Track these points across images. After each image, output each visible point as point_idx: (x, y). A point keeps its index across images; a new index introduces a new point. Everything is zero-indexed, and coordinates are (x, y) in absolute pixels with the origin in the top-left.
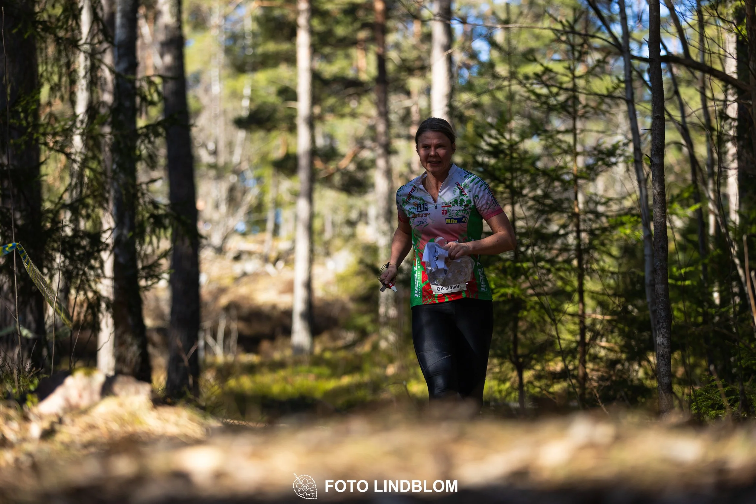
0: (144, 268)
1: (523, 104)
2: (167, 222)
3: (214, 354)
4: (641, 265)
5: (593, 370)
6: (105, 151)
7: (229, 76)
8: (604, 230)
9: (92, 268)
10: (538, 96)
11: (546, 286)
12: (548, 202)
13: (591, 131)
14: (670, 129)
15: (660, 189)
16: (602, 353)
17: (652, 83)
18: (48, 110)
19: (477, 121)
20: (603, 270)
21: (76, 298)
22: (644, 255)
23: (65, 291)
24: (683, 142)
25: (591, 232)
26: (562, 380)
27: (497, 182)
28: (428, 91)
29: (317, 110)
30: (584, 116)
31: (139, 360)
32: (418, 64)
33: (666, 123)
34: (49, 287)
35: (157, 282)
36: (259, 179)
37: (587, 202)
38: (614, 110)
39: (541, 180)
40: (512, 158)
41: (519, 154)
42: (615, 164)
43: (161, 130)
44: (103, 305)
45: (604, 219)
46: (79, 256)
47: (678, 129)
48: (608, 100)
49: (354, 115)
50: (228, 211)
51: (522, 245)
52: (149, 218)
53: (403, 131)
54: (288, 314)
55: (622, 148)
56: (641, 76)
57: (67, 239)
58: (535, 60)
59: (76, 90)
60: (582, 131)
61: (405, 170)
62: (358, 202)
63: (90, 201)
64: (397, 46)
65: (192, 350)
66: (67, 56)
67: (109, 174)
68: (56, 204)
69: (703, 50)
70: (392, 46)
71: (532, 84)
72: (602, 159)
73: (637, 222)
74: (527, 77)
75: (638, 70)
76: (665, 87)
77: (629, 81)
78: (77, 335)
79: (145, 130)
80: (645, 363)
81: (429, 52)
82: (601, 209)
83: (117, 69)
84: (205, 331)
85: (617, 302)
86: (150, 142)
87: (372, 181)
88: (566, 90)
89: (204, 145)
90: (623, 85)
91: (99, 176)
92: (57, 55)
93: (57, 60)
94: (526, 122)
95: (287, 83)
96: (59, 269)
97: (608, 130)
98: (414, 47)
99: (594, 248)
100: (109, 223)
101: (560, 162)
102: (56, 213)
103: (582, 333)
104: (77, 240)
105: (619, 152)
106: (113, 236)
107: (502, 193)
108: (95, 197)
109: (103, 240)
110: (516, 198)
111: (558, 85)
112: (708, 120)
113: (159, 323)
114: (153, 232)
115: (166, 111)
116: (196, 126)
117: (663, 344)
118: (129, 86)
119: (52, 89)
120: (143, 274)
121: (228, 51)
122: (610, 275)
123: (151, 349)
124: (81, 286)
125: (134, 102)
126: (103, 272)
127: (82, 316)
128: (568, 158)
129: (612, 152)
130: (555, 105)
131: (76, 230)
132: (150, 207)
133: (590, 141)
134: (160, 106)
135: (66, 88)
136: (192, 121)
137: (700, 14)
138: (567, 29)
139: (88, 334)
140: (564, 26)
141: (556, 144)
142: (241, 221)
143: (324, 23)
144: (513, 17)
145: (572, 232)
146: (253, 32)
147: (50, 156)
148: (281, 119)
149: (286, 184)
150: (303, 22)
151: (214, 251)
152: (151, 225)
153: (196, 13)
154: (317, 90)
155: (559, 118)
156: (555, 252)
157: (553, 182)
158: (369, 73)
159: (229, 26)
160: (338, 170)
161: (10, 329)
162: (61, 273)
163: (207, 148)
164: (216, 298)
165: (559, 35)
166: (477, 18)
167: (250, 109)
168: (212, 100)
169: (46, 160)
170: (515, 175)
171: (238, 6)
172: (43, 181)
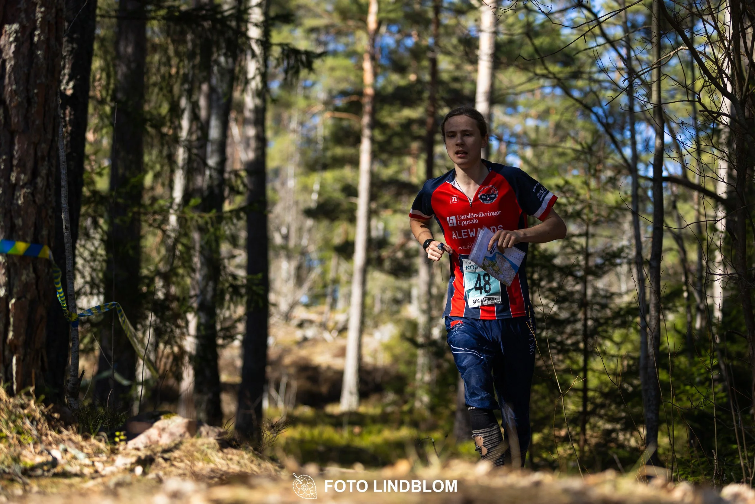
0: (222, 329)
2: (243, 291)
3: (277, 407)
5: (592, 436)
7: (302, 174)
9: (178, 326)
11: (557, 364)
12: (562, 293)
13: (601, 236)
14: (667, 238)
15: (656, 287)
17: (655, 199)
18: (151, 193)
20: (604, 353)
21: (163, 352)
23: (155, 344)
24: (677, 248)
25: (596, 320)
26: (566, 443)
29: (374, 206)
30: (596, 224)
33: (664, 233)
34: (142, 341)
35: (231, 342)
36: (322, 261)
37: (592, 294)
38: (621, 219)
39: (557, 275)
41: (540, 252)
42: (620, 265)
43: (242, 214)
44: (187, 359)
45: (608, 311)
46: (168, 316)
47: (674, 238)
48: (618, 212)
50: (295, 285)
51: (538, 328)
52: (228, 288)
54: (340, 375)
55: (627, 251)
56: (645, 192)
57: (159, 302)
58: (559, 174)
59: (174, 178)
62: (403, 284)
63: (181, 271)
64: (443, 157)
65: (258, 400)
66: (169, 149)
68: (151, 272)
70: (439, 156)
72: (609, 260)
75: (643, 186)
76: (665, 202)
77: (635, 196)
78: (163, 383)
79: (229, 215)
80: (636, 433)
84: (270, 385)
85: (614, 380)
86: (233, 224)
87: (416, 267)
88: (582, 201)
89: (278, 230)
90: (630, 199)
91: (188, 250)
95: (350, 181)
96: (150, 326)
97: (616, 235)
99: (598, 333)
101: (573, 260)
102: (151, 280)
103: (585, 406)
104: (167, 303)
105: (623, 255)
108: (184, 268)
109: (188, 304)
111: (576, 196)
112: (700, 232)
114: (231, 300)
115: (250, 200)
116: (272, 213)
119: (155, 176)
120: (221, 334)
121: (303, 153)
122: (610, 357)
124: (169, 341)
125: (222, 192)
126: (188, 330)
127: (168, 368)
129: (617, 254)
130: (572, 213)
131: (167, 295)
132: (230, 278)
133: (600, 244)
134: (245, 195)
135: (166, 175)
136: (269, 208)
137: (698, 143)
138: (586, 150)
139: (171, 381)
140: (583, 147)
141: (571, 245)
142: (305, 294)
143: (383, 133)
144: (542, 137)
145: (580, 320)
146: (325, 139)
147: (150, 231)
148: (344, 211)
149: (344, 266)
150: (367, 132)
151: (281, 318)
152: (230, 293)
153: (278, 120)
154: (375, 189)
155: (575, 223)
156: (565, 336)
157: (567, 276)
158: (418, 177)
159: (305, 131)
160: (389, 257)
161: (106, 374)
162: (152, 330)
163: (280, 233)
164: (281, 358)
165: (579, 154)
166: (511, 136)
167: (318, 201)
168: (287, 193)
169: (146, 234)
170: (535, 269)
171: (313, 116)
172: (142, 251)
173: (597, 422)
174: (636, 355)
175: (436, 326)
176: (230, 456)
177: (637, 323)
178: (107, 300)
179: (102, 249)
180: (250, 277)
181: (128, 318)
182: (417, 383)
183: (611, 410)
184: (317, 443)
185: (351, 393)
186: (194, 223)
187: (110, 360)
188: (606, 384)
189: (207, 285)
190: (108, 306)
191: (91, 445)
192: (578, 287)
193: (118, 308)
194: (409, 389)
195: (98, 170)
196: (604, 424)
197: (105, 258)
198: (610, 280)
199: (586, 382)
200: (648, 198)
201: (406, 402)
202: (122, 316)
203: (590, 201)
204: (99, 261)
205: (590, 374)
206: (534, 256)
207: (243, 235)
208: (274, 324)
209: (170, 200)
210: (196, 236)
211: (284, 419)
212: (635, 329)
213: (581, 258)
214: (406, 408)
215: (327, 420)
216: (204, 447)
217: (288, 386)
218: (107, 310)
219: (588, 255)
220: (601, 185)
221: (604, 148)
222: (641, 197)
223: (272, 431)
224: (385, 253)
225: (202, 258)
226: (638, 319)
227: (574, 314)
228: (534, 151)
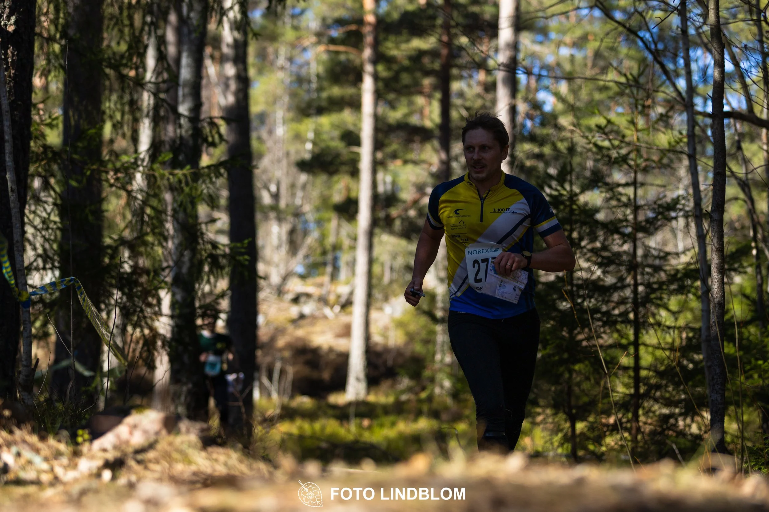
0: (200, 307)
2: (224, 262)
5: (645, 423)
7: (292, 120)
8: (661, 284)
9: (150, 305)
10: (600, 148)
11: (601, 338)
12: (606, 254)
13: (652, 185)
14: (731, 184)
15: (719, 244)
17: (714, 139)
18: (110, 147)
19: (539, 172)
20: (659, 324)
21: (132, 335)
23: (122, 328)
24: (743, 197)
25: (648, 285)
26: (615, 432)
29: (379, 155)
30: (645, 170)
33: (727, 179)
34: (106, 324)
36: (320, 223)
37: (643, 255)
38: (676, 164)
39: (601, 234)
41: (579, 207)
42: (676, 218)
43: (222, 171)
44: (159, 343)
45: (663, 274)
46: (136, 293)
47: (739, 185)
48: (671, 155)
49: (415, 163)
50: (288, 253)
51: (580, 297)
52: (206, 258)
54: (345, 357)
55: (683, 202)
56: (703, 131)
57: (125, 276)
58: (599, 112)
59: (138, 128)
63: (150, 239)
64: (461, 94)
65: (247, 391)
66: (131, 94)
67: (170, 212)
68: (115, 241)
69: (766, 107)
70: (456, 94)
71: (594, 136)
72: (662, 214)
74: (590, 129)
75: (701, 124)
76: (728, 143)
77: (691, 135)
79: (206, 171)
80: (698, 419)
81: (494, 102)
84: (260, 370)
86: (212, 182)
88: (628, 144)
89: (266, 187)
90: (685, 140)
91: (159, 215)
94: (587, 174)
95: (351, 128)
96: (116, 305)
97: (670, 184)
98: (479, 96)
99: (650, 301)
100: (168, 261)
102: (115, 251)
103: (637, 388)
104: (135, 277)
105: (679, 206)
106: (171, 274)
108: (154, 234)
109: (160, 278)
111: (620, 138)
114: (211, 272)
115: (229, 152)
116: (258, 168)
119: (114, 126)
121: (293, 95)
122: (665, 328)
124: (138, 323)
126: (160, 309)
127: (137, 354)
129: (673, 205)
130: (616, 158)
131: (135, 268)
132: (209, 246)
133: (651, 194)
134: (223, 148)
135: (128, 125)
136: (254, 163)
137: (765, 70)
138: (631, 83)
139: (143, 371)
140: (628, 79)
141: (616, 197)
142: (301, 264)
143: (389, 69)
144: (578, 69)
145: (629, 285)
146: (318, 76)
147: (112, 193)
148: (343, 163)
149: (346, 228)
150: (369, 68)
151: (273, 292)
152: (209, 264)
153: (262, 55)
154: (380, 136)
155: (620, 170)
156: (612, 305)
157: (612, 234)
158: (432, 120)
159: (294, 68)
160: (399, 216)
161: (64, 363)
162: (118, 309)
163: (269, 190)
164: (273, 339)
165: (623, 88)
166: (542, 68)
167: (312, 152)
168: (275, 143)
169: (107, 196)
170: (574, 227)
171: (305, 49)
172: (104, 217)
173: (652, 406)
174: (697, 325)
176: (215, 456)
177: (697, 288)
178: (63, 275)
179: (55, 215)
180: (233, 245)
181: (88, 297)
182: (437, 366)
183: (669, 392)
184: (319, 439)
185: (358, 379)
186: (165, 182)
187: (69, 347)
188: (662, 362)
189: (182, 255)
190: (65, 282)
191: (49, 447)
192: (626, 247)
193: (76, 285)
194: (427, 373)
195: (48, 121)
196: (660, 408)
197: (59, 225)
198: (664, 237)
199: (637, 358)
200: (707, 138)
201: (423, 389)
202: (81, 294)
203: (638, 144)
204: (52, 229)
205: (642, 349)
206: (572, 211)
207: (225, 193)
208: (264, 300)
209: (134, 156)
210: (168, 197)
211: (278, 411)
212: (695, 294)
213: (628, 211)
214: (423, 395)
215: (330, 412)
216: (184, 447)
217: (282, 372)
218: (64, 287)
219: (636, 209)
220: (650, 123)
221: (652, 80)
222: (699, 136)
223: (265, 425)
224: (394, 212)
225: (175, 223)
226: (698, 283)
227: (621, 279)
228: (570, 85)
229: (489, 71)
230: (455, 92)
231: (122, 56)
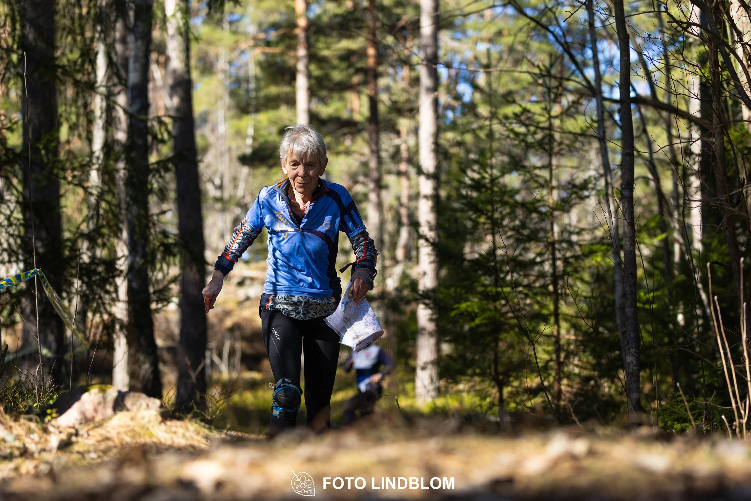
0: (155, 292)
1: (504, 142)
2: (176, 250)
3: (220, 372)
4: (612, 289)
5: (567, 386)
6: (119, 185)
7: (233, 117)
8: (576, 258)
9: (108, 292)
10: (517, 134)
11: (525, 310)
12: (526, 232)
13: (565, 167)
14: (639, 165)
15: (630, 219)
16: (577, 370)
17: (622, 123)
18: (67, 147)
19: (461, 158)
20: (576, 294)
21: (92, 320)
22: (614, 281)
23: (82, 314)
24: (650, 176)
25: (566, 261)
26: (538, 395)
27: (479, 214)
28: (416, 131)
30: (560, 154)
31: (151, 377)
32: (408, 106)
33: (635, 159)
34: (68, 310)
35: (166, 305)
37: (562, 232)
38: (586, 147)
39: (520, 212)
40: (493, 191)
41: (500, 188)
42: (588, 197)
43: (170, 165)
44: (118, 327)
45: (577, 248)
46: (95, 281)
47: (646, 165)
48: (583, 139)
49: (348, 153)
51: (502, 272)
52: (159, 246)
53: (393, 167)
55: (594, 182)
56: (611, 116)
57: (84, 266)
58: (514, 102)
59: (92, 128)
60: (558, 166)
61: (395, 203)
63: (105, 231)
64: (388, 89)
65: (200, 368)
66: (84, 97)
67: (123, 206)
68: (74, 234)
69: (669, 92)
70: (383, 89)
71: (511, 123)
72: (576, 193)
73: (608, 250)
74: (506, 117)
75: (609, 110)
76: (635, 125)
77: (601, 121)
78: (94, 354)
79: (156, 166)
80: (616, 381)
81: (417, 96)
82: (574, 238)
83: (130, 110)
84: (211, 350)
85: (590, 323)
86: (161, 177)
88: (543, 129)
89: (211, 181)
90: (596, 125)
91: (113, 208)
92: (75, 97)
93: (75, 101)
94: (506, 159)
95: (287, 122)
96: (77, 293)
97: (582, 165)
98: (404, 90)
99: (569, 275)
100: (122, 251)
101: (537, 194)
102: (74, 242)
103: (558, 354)
104: (93, 267)
105: (590, 186)
106: (127, 263)
107: (484, 224)
108: (110, 227)
109: (117, 267)
110: (496, 228)
111: (535, 124)
112: (674, 156)
113: (169, 343)
114: (163, 259)
115: (175, 148)
116: (203, 162)
117: (632, 362)
118: (141, 125)
119: (71, 128)
120: (154, 297)
121: (233, 94)
122: (583, 299)
123: (161, 367)
124: (98, 309)
125: (146, 140)
126: (117, 296)
127: (98, 337)
128: (545, 192)
129: (584, 186)
130: (532, 143)
131: (93, 258)
132: (160, 236)
133: (565, 177)
134: (170, 143)
135: (83, 127)
136: (199, 158)
137: (666, 58)
138: (544, 73)
139: (103, 353)
140: (540, 70)
141: (533, 178)
143: (321, 68)
144: (494, 62)
145: (548, 260)
146: (256, 77)
147: (69, 189)
150: (301, 66)
152: (161, 252)
153: (203, 59)
155: (536, 154)
156: (532, 278)
157: (531, 213)
158: (360, 113)
159: (233, 71)
162: (78, 297)
163: (213, 183)
164: (221, 320)
165: (536, 78)
166: (461, 63)
167: (253, 147)
168: (218, 139)
169: (65, 193)
170: (495, 207)
171: (243, 52)
172: (63, 212)
175: (390, 276)
176: (173, 429)
178: (26, 268)
179: (18, 212)
180: (182, 233)
187: (35, 333)
190: (29, 274)
191: (22, 426)
193: (40, 276)
195: (9, 125)
197: (22, 222)
198: (578, 213)
199: (557, 327)
200: (615, 122)
204: (16, 226)
207: (173, 186)
209: (90, 155)
217: (231, 351)
218: (28, 278)
219: (552, 189)
220: (563, 111)
228: (487, 78)
229: (412, 67)
230: (381, 88)
231: (75, 63)
